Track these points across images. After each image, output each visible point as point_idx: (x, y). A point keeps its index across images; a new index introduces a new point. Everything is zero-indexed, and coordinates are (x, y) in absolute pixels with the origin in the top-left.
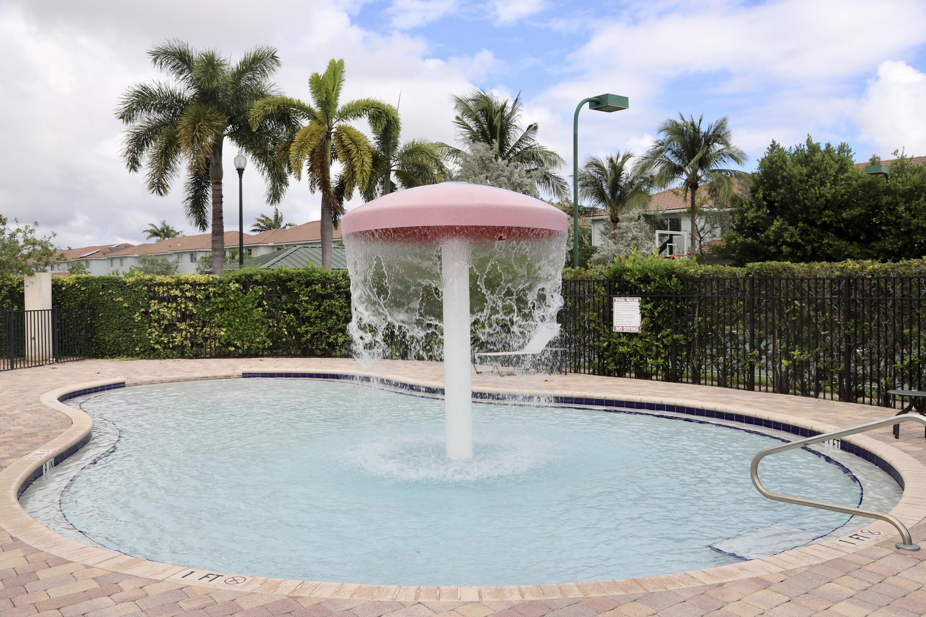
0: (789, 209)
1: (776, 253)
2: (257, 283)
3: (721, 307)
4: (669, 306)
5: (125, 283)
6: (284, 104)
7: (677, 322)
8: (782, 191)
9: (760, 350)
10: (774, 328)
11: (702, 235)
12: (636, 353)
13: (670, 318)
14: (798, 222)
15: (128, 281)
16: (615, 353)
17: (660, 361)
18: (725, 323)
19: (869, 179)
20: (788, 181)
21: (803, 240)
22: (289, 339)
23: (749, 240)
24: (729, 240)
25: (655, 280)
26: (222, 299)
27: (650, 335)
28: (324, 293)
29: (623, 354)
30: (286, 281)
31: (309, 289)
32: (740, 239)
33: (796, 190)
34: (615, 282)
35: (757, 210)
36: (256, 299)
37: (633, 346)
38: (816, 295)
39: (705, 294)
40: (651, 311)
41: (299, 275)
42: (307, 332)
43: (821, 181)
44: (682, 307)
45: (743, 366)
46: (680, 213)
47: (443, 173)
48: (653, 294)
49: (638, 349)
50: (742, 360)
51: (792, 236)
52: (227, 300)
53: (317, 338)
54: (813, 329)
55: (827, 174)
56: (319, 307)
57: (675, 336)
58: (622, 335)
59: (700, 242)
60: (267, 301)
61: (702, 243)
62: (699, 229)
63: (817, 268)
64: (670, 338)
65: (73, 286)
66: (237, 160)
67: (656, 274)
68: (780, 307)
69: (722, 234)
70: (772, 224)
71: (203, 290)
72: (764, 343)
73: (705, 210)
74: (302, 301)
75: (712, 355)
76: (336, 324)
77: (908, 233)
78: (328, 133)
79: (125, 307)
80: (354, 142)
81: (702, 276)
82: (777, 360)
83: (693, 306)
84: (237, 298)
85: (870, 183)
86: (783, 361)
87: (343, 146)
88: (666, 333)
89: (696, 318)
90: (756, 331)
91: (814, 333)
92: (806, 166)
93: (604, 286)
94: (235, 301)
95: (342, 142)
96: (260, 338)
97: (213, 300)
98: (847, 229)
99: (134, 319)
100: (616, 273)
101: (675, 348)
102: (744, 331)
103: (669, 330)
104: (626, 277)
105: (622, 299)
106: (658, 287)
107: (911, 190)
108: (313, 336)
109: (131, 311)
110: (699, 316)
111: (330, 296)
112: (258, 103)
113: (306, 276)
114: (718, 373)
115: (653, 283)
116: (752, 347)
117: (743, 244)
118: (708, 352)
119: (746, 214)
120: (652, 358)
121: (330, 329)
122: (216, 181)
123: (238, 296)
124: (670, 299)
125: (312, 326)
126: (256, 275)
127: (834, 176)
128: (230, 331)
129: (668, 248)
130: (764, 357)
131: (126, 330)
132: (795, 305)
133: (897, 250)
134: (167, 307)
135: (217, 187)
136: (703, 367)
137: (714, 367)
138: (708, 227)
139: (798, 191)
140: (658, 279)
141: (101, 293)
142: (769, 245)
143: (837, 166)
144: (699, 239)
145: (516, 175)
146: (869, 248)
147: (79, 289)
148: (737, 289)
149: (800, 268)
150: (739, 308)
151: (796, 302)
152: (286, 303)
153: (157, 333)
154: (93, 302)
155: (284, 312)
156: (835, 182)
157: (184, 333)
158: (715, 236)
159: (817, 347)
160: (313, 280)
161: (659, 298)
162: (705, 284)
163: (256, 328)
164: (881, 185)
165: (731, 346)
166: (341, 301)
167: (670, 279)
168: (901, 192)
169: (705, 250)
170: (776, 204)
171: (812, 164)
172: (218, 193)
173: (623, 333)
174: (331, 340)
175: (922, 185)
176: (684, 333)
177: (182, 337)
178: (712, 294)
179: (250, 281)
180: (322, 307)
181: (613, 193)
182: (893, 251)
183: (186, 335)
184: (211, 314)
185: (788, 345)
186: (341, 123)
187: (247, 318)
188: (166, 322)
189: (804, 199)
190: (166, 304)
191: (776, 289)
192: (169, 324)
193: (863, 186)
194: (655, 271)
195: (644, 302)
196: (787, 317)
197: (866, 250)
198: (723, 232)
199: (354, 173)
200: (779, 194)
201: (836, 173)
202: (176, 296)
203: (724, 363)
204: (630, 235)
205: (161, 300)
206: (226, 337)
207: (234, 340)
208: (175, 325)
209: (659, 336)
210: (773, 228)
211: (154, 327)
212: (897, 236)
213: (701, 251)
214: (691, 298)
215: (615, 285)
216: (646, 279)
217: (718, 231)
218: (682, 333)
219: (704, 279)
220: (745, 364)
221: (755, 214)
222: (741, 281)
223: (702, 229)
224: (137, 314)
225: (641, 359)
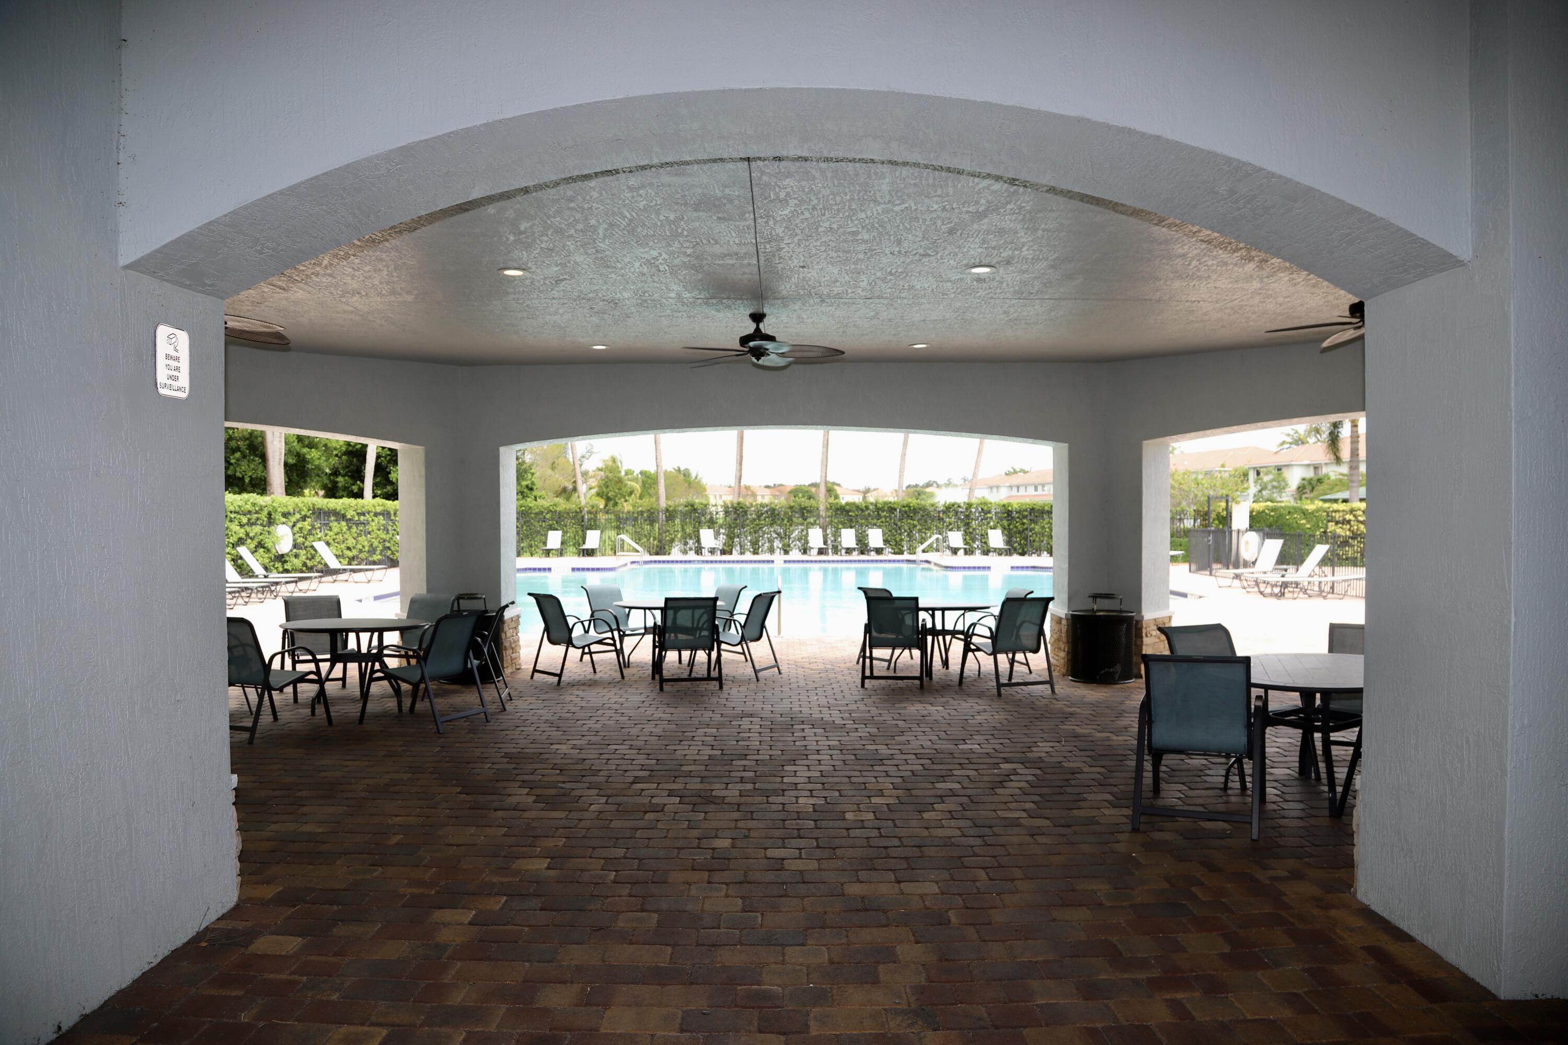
5: (1308, 510)
15: (1309, 508)
65: (1263, 511)
79: (1308, 528)
99: (1314, 536)
109: (1312, 531)
134: (1342, 528)
135: (1355, 429)
141: (1287, 517)
147: (1269, 515)
154: (1280, 524)
157: (1355, 548)
172: (1355, 434)
177: (1353, 551)
183: (1357, 550)
188: (1340, 540)
190: (1341, 525)
205: (1337, 523)
208: (1348, 542)
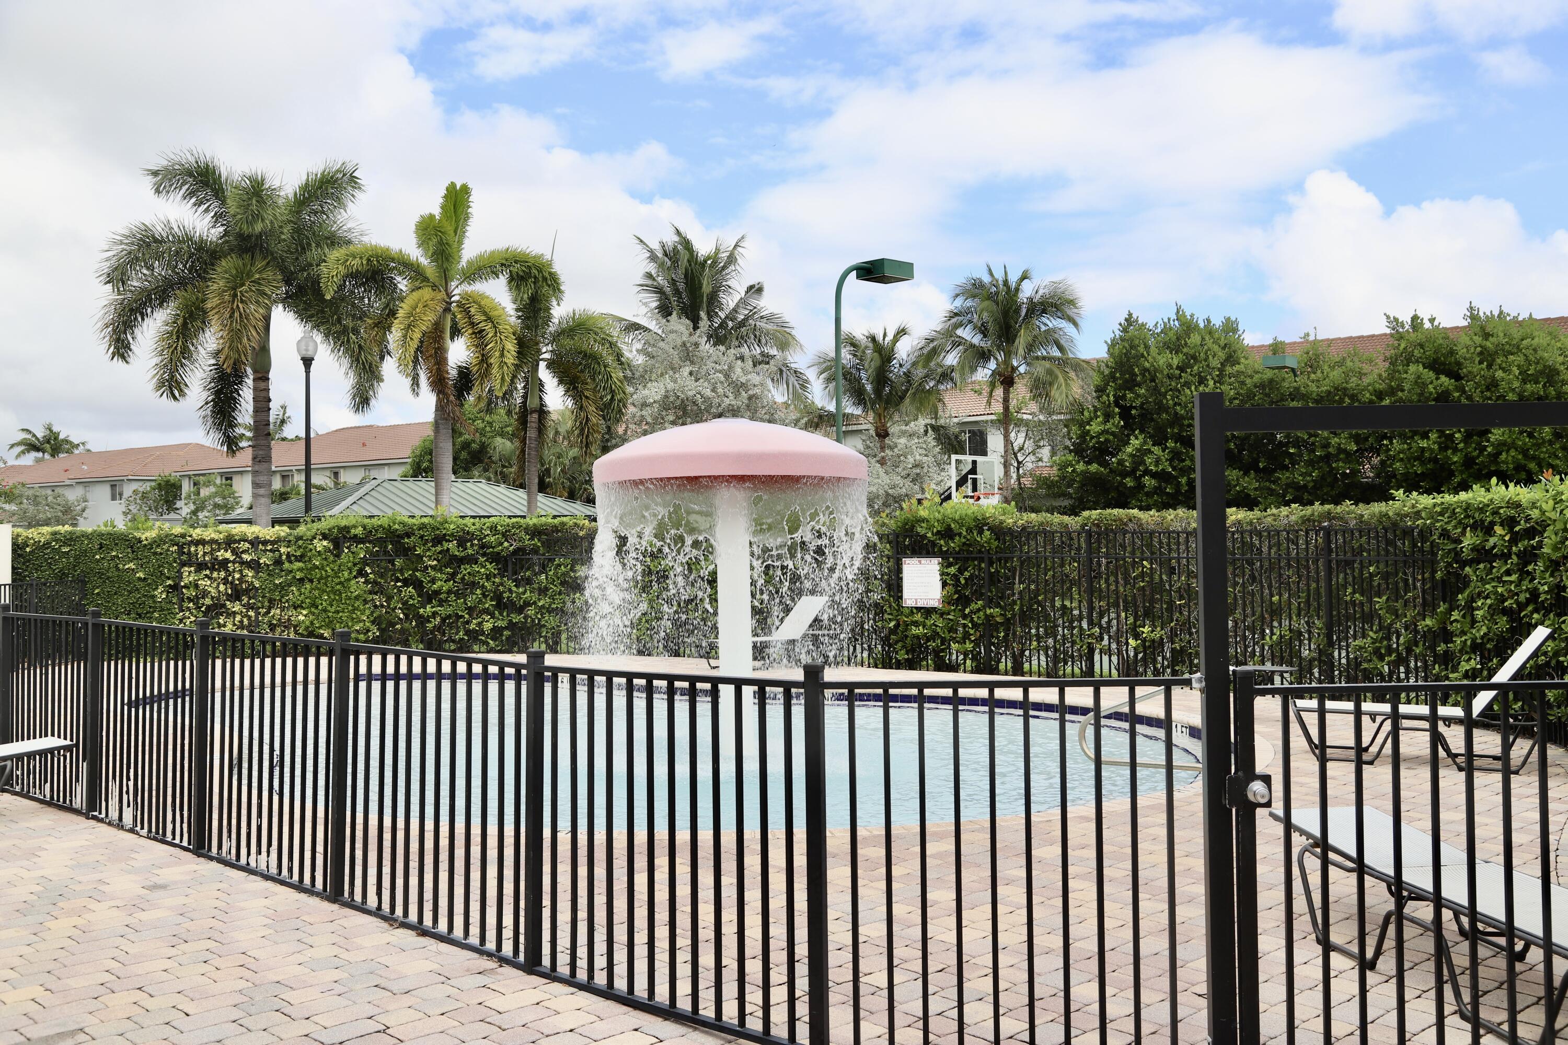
0: (1152, 420)
1: (1134, 488)
2: (357, 540)
3: (1049, 570)
4: (980, 569)
5: (140, 541)
6: (377, 257)
7: (991, 592)
8: (1143, 391)
9: (1101, 627)
10: (1118, 598)
11: (1020, 459)
12: (935, 635)
13: (981, 586)
14: (1166, 441)
15: (143, 537)
16: (906, 637)
17: (969, 646)
18: (1055, 594)
19: (1269, 374)
20: (1151, 375)
21: (1174, 469)
22: (407, 625)
23: (1094, 467)
24: (1063, 467)
25: (960, 534)
26: (300, 564)
27: (954, 610)
28: (462, 554)
29: (917, 637)
30: (401, 537)
31: (439, 548)
32: (1081, 467)
33: (1163, 390)
34: (906, 537)
35: (1106, 421)
36: (355, 565)
37: (931, 625)
38: (1170, 552)
39: (1028, 553)
40: (955, 577)
41: (423, 527)
42: (434, 614)
43: (1200, 376)
44: (997, 572)
45: (1079, 650)
46: (987, 422)
47: (622, 364)
48: (958, 553)
49: (939, 630)
50: (1078, 640)
51: (1157, 462)
52: (309, 566)
53: (449, 624)
54: (1166, 598)
55: (1208, 366)
56: (453, 576)
57: (988, 611)
58: (915, 611)
59: (1018, 469)
60: (371, 568)
61: (1021, 471)
62: (1016, 449)
63: (1169, 518)
64: (981, 613)
65: (47, 545)
66: (303, 343)
67: (961, 525)
68: (1126, 569)
69: (1052, 457)
70: (1127, 443)
71: (271, 551)
72: (1106, 619)
73: (1025, 417)
74: (426, 568)
75: (1038, 635)
76: (480, 602)
77: (1327, 458)
78: (447, 303)
79: (139, 579)
80: (489, 319)
81: (1024, 528)
82: (1123, 640)
83: (1013, 570)
84: (325, 563)
85: (1271, 381)
86: (1131, 641)
87: (473, 324)
88: (976, 607)
89: (1017, 586)
90: (1096, 604)
91: (1167, 603)
92: (1177, 353)
93: (890, 543)
94: (322, 568)
95: (470, 318)
96: (361, 625)
97: (286, 565)
98: (1240, 452)
99: (153, 597)
100: (907, 524)
101: (989, 626)
102: (1080, 602)
103: (980, 602)
104: (920, 530)
105: (915, 561)
106: (964, 544)
107: (1329, 392)
108: (443, 620)
109: (149, 585)
110: (1020, 583)
111: (472, 560)
112: (335, 255)
113: (434, 529)
114: (1047, 661)
115: (957, 538)
116: (1091, 623)
117: (1084, 473)
118: (1033, 631)
119: (1088, 427)
120: (958, 642)
121: (470, 610)
122: (260, 375)
123: (326, 559)
124: (981, 560)
125: (442, 606)
126: (355, 527)
127: (1219, 370)
128: (313, 614)
129: (970, 481)
130: (1106, 637)
131: (140, 615)
132: (1143, 567)
133: (1311, 484)
134: (210, 578)
135: (262, 385)
136: (1027, 653)
137: (1041, 652)
138: (1029, 446)
139: (1166, 392)
140: (964, 533)
141: (98, 557)
142: (1124, 474)
143: (1222, 355)
144: (1016, 464)
145: (738, 371)
146: (1271, 482)
147: (57, 551)
148: (1070, 546)
149: (1150, 517)
150: (1072, 571)
151: (1145, 562)
152: (401, 571)
153: (193, 619)
154: (82, 571)
155: (399, 584)
156: (1219, 380)
157: (238, 618)
158: (1040, 460)
159: (1172, 621)
160: (445, 535)
161: (966, 560)
162: (1028, 539)
163: (355, 609)
164: (1286, 384)
165: (1064, 623)
166: (489, 566)
167: (981, 532)
168: (1314, 395)
169: (1027, 482)
170: (1133, 412)
171: (1185, 350)
172: (263, 394)
173: (916, 608)
174: (472, 626)
175: (1344, 385)
176: (1001, 607)
177: (234, 625)
178: (1038, 552)
179: (345, 537)
180: (459, 576)
181: (878, 391)
182: (1305, 486)
183: (241, 622)
184: (283, 588)
185: (1135, 620)
186: (467, 288)
187: (341, 594)
188: (208, 601)
189: (1175, 404)
190: (208, 572)
191: (1120, 545)
192: (214, 605)
193: (1261, 386)
194: (960, 522)
195: (946, 564)
196: (1134, 582)
197: (1268, 484)
198: (1053, 453)
199: (489, 365)
200: (1138, 396)
201: (1222, 364)
202: (226, 561)
203: (1055, 647)
204: (911, 459)
205: (200, 567)
206: (308, 623)
207: (320, 628)
208: (224, 606)
209: (967, 611)
210: (1129, 450)
211: (189, 609)
212: (1311, 463)
213: (1020, 484)
214: (1009, 558)
215: (905, 540)
216: (948, 533)
217: (1045, 452)
218: (998, 605)
219: (1026, 533)
220: (1081, 647)
221: (1102, 427)
222: (1074, 535)
223: (1021, 449)
224: (160, 589)
225: (942, 644)
